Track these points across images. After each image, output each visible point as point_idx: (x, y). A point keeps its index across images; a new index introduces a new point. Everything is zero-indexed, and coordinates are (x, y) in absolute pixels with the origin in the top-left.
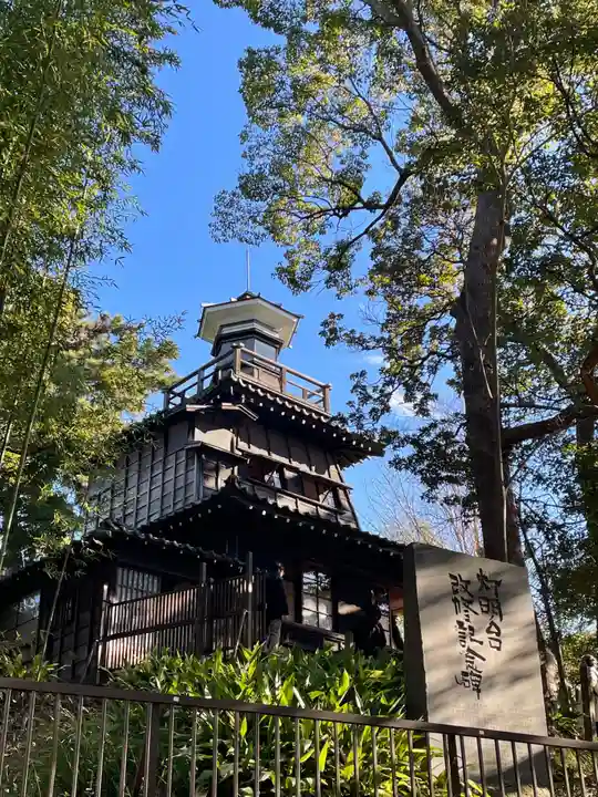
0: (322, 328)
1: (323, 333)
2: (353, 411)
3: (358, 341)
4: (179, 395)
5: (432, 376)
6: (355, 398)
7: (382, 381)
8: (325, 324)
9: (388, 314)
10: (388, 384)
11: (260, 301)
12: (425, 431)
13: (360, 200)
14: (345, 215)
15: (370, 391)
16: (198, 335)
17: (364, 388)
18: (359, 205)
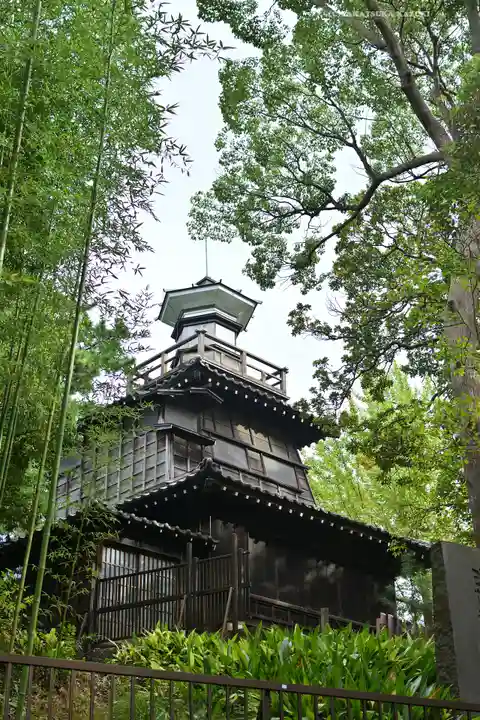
0: (290, 318)
1: (290, 323)
2: (315, 396)
3: (324, 331)
4: (142, 376)
5: (389, 364)
6: (316, 383)
7: (344, 369)
8: (292, 314)
9: (348, 304)
10: (348, 371)
11: (220, 288)
12: (382, 416)
13: (331, 200)
14: (317, 214)
15: (331, 377)
16: (159, 318)
17: (325, 373)
18: (330, 205)
